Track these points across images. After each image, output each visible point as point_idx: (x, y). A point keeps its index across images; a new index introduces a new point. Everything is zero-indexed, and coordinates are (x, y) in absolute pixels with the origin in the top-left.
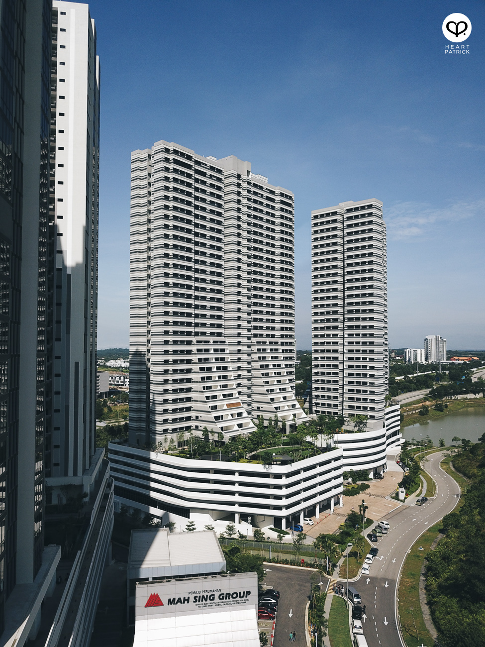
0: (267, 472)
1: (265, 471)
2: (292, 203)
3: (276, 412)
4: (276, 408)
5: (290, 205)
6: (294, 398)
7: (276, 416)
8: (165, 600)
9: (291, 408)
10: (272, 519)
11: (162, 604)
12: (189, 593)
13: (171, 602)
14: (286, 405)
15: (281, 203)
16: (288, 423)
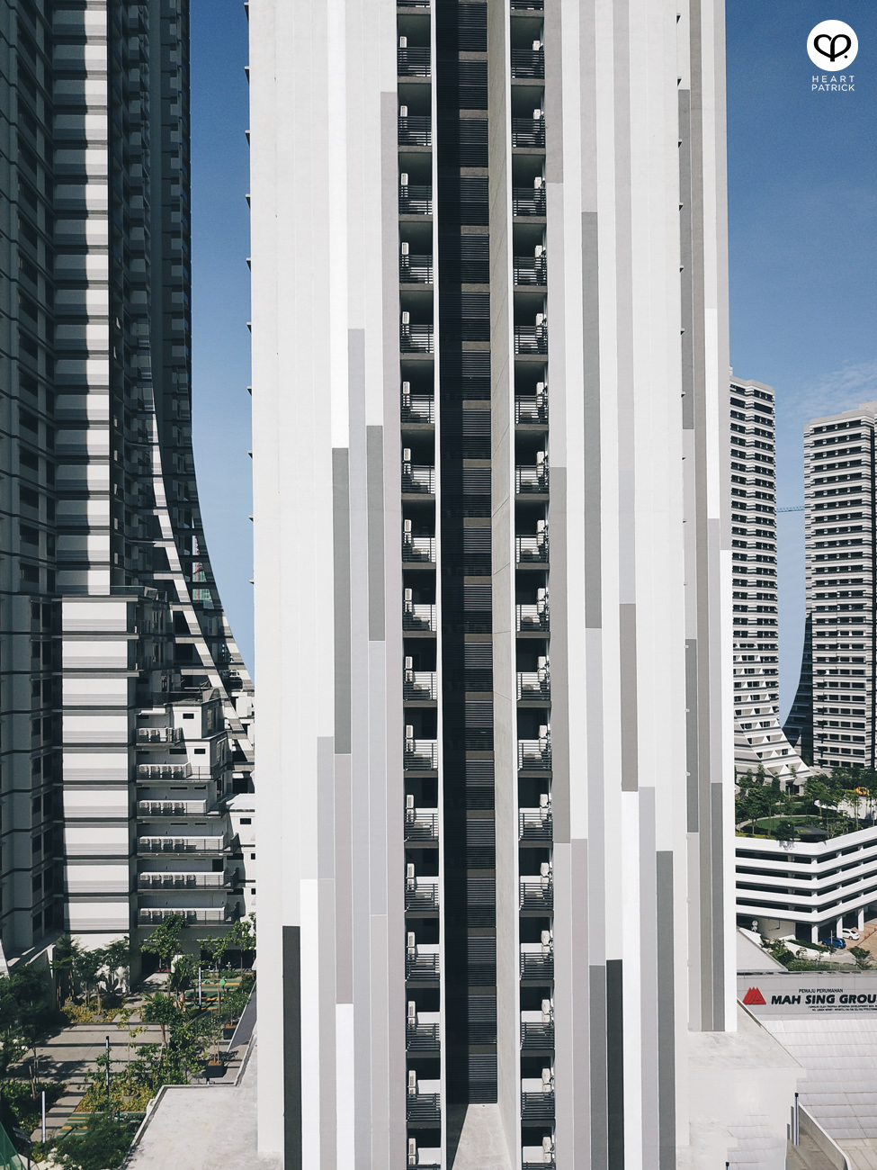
0: (785, 852)
1: (782, 850)
2: (771, 406)
3: (760, 761)
4: (760, 754)
5: (769, 410)
6: (784, 738)
7: (760, 768)
8: (768, 999)
9: (781, 755)
10: (793, 927)
11: (764, 1003)
12: (800, 990)
13: (776, 1000)
14: (774, 750)
15: (755, 408)
16: (783, 780)
